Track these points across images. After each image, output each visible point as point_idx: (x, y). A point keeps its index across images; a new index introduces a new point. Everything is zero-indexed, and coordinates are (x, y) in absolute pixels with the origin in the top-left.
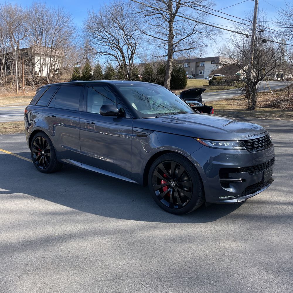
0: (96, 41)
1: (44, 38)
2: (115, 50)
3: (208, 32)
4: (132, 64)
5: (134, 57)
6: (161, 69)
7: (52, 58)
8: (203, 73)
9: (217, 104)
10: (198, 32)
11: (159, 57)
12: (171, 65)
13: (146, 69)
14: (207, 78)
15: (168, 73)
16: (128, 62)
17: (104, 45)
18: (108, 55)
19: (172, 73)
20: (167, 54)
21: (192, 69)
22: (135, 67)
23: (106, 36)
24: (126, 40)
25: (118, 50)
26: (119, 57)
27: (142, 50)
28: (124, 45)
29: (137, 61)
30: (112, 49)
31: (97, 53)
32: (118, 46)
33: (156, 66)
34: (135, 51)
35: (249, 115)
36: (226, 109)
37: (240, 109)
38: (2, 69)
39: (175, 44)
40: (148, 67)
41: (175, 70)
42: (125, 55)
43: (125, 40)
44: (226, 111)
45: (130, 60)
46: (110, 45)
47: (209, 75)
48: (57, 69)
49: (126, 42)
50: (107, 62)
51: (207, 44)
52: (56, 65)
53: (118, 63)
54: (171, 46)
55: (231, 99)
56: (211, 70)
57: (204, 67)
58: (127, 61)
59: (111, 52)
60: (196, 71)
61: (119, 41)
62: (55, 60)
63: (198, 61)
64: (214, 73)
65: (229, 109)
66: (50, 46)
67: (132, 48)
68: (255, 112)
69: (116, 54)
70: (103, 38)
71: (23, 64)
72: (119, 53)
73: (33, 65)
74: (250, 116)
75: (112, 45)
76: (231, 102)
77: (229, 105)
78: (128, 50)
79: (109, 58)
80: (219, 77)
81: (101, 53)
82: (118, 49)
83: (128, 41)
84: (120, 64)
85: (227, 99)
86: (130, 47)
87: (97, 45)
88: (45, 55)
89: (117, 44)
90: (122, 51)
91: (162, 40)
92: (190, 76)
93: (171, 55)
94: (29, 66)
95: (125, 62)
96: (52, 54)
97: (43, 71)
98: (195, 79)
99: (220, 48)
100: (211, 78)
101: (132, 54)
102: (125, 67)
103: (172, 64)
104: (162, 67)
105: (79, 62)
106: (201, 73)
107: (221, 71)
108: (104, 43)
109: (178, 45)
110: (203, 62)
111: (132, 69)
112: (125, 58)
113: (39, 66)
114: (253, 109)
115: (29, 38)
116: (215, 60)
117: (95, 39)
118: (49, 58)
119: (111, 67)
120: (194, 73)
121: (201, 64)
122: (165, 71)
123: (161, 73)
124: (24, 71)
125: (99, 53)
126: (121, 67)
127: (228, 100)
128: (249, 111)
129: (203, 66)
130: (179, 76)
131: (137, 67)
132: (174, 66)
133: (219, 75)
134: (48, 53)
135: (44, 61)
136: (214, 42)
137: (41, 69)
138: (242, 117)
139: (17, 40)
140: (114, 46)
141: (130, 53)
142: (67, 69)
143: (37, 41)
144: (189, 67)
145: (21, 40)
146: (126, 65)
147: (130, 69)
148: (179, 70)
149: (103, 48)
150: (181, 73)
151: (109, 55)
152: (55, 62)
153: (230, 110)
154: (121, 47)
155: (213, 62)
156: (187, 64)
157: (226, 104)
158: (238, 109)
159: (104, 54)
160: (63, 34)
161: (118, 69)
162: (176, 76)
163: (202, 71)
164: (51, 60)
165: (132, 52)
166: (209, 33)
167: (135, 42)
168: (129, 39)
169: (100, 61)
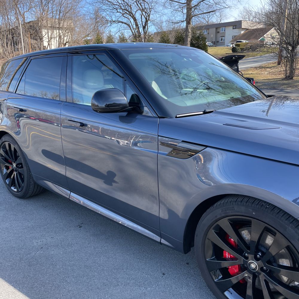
0: (106, 8)
1: (50, 9)
2: (127, 18)
4: (146, 33)
5: (148, 25)
6: (179, 37)
7: (60, 31)
8: (224, 40)
9: (247, 74)
11: (177, 23)
12: (190, 31)
13: (162, 38)
14: (228, 46)
15: (187, 41)
16: (143, 30)
17: (115, 12)
18: (119, 23)
19: (191, 41)
20: (185, 20)
21: (212, 36)
22: (150, 36)
23: (117, 2)
24: (139, 5)
25: (131, 17)
26: (132, 25)
27: (158, 17)
28: (137, 11)
29: (152, 29)
30: (124, 16)
31: (108, 21)
32: (131, 14)
33: (173, 34)
34: (149, 17)
35: (289, 86)
36: (257, 79)
37: (274, 79)
38: (9, 44)
39: (194, 6)
40: (164, 36)
41: (194, 38)
42: (138, 22)
43: (137, 5)
44: (259, 82)
45: (144, 28)
46: (121, 11)
47: (231, 42)
48: (66, 42)
49: (139, 7)
50: (119, 31)
51: (231, 5)
52: (65, 38)
53: (131, 32)
54: (189, 9)
55: (261, 67)
56: (233, 36)
57: (225, 32)
58: (141, 30)
59: (123, 20)
60: (216, 38)
61: (132, 6)
62: (64, 32)
63: (218, 27)
64: (236, 39)
65: (261, 79)
66: (57, 17)
67: (146, 14)
68: (295, 82)
69: (129, 22)
70: (114, 4)
71: (29, 38)
72: (132, 20)
73: (41, 39)
74: (291, 87)
75: (124, 11)
76: (261, 71)
77: (261, 75)
78: (141, 16)
79: (121, 26)
80: (242, 43)
81: (112, 21)
82: (130, 15)
83: (141, 6)
84: (134, 33)
85: (256, 68)
86: (144, 13)
87: (107, 12)
88: (53, 28)
89: (130, 10)
90: (135, 18)
91: (180, 3)
92: (210, 44)
93: (190, 19)
94: (36, 40)
95: (139, 31)
96: (60, 26)
97: (52, 45)
98: (216, 46)
99: (241, 11)
100: (233, 45)
101: (147, 21)
102: (139, 36)
103: (192, 31)
104: (180, 35)
105: (90, 34)
106: (222, 39)
107: (244, 37)
108: (114, 10)
109: (198, 8)
110: (224, 28)
111: (147, 38)
112: (139, 26)
113: (47, 40)
114: (292, 78)
115: (34, 9)
116: (236, 25)
117: (105, 6)
118: (58, 31)
119: (123, 37)
120: (214, 40)
121: (221, 30)
122: (183, 39)
123: (179, 41)
124: (31, 46)
125: (110, 21)
126: (135, 36)
127: (258, 69)
128: (287, 80)
129: (223, 32)
130: (198, 43)
131: (152, 36)
132: (193, 33)
133: (242, 41)
134: (56, 25)
135: (52, 34)
136: (239, 3)
137: (50, 43)
138: (280, 88)
139: (22, 12)
140: (126, 13)
141: (144, 20)
142: (77, 42)
143: (43, 12)
144: (208, 33)
145: (27, 12)
146: (140, 33)
147: (145, 38)
148: (198, 37)
149: (114, 16)
150: (201, 41)
151: (121, 24)
152: (64, 34)
153: (263, 81)
154: (134, 13)
155: (235, 27)
156: (207, 30)
157: (256, 74)
158: (272, 79)
159: (116, 23)
160: (71, 3)
161: (131, 38)
162: (196, 44)
163: (223, 37)
164: (59, 33)
165: (146, 19)
167: (149, 7)
168: (142, 4)
169: (112, 30)
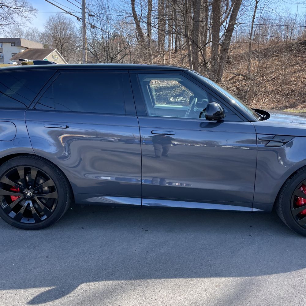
3: (18, 8)
8: (2, 56)
10: (6, 6)
56: (12, 54)
57: (3, 49)
107: (25, 55)
116: (15, 42)
155: (12, 44)
166: (20, 9)
